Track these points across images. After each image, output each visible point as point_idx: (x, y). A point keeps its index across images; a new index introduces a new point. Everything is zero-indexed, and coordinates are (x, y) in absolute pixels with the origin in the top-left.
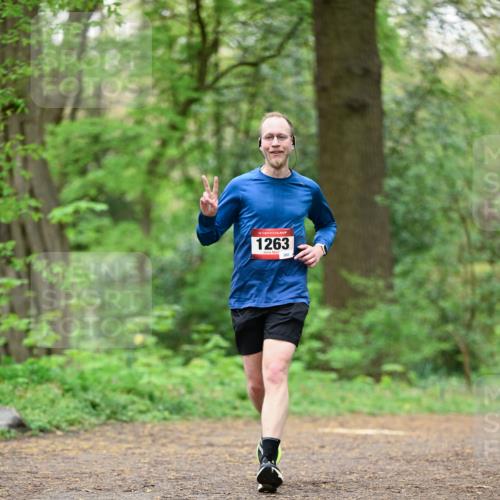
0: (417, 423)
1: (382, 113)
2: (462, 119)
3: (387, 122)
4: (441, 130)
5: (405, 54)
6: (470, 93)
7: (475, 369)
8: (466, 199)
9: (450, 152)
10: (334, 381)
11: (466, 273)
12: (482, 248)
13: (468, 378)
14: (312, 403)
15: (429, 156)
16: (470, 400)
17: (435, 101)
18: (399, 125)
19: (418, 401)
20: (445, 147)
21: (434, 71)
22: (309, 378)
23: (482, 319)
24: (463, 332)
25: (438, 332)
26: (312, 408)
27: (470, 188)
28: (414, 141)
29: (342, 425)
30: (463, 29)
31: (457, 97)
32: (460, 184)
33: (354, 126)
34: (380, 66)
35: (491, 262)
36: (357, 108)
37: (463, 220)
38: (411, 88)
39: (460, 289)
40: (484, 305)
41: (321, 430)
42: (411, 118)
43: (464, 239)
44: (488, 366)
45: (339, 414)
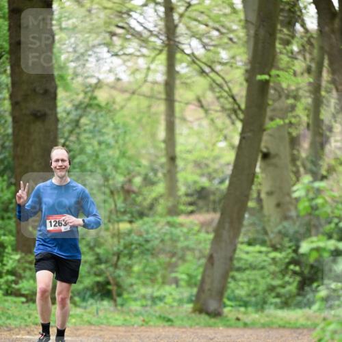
0: (80, 332)
1: (57, 120)
2: (111, 124)
3: (60, 126)
4: (96, 131)
5: (73, 79)
6: (117, 107)
7: (120, 295)
8: (114, 178)
9: (103, 146)
10: (23, 303)
11: (114, 229)
12: (124, 213)
13: (115, 301)
14: (9, 318)
15: (89, 149)
16: (117, 317)
17: (93, 112)
18: (68, 128)
19: (81, 316)
20: (100, 143)
21: (93, 91)
22: (6, 301)
23: (124, 260)
24: (111, 269)
25: (94, 269)
26: (9, 321)
27: (117, 171)
28: (78, 138)
29: (29, 333)
30: (112, 62)
31: (108, 109)
32: (110, 168)
33: (37, 129)
34: (56, 88)
35: (131, 222)
36: (39, 116)
37: (112, 193)
38: (76, 103)
39: (110, 240)
40: (126, 252)
41: (14, 337)
42: (77, 123)
43: (113, 206)
44: (129, 293)
45: (27, 326)
